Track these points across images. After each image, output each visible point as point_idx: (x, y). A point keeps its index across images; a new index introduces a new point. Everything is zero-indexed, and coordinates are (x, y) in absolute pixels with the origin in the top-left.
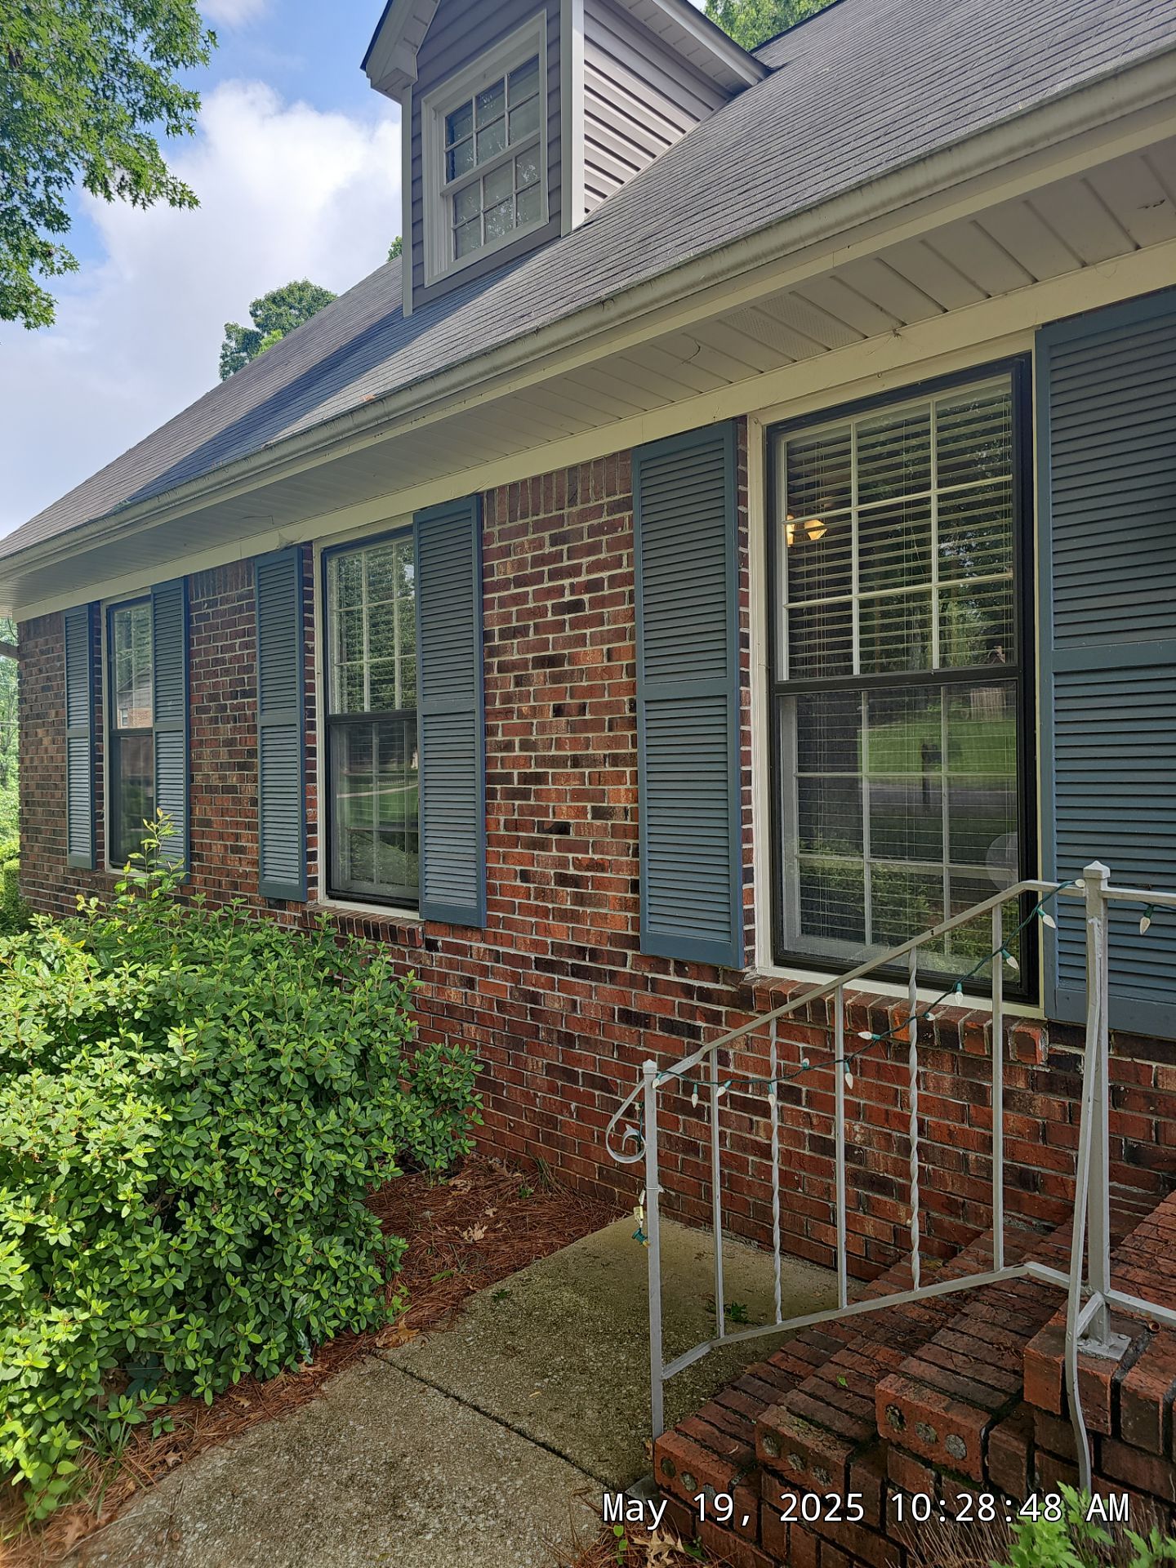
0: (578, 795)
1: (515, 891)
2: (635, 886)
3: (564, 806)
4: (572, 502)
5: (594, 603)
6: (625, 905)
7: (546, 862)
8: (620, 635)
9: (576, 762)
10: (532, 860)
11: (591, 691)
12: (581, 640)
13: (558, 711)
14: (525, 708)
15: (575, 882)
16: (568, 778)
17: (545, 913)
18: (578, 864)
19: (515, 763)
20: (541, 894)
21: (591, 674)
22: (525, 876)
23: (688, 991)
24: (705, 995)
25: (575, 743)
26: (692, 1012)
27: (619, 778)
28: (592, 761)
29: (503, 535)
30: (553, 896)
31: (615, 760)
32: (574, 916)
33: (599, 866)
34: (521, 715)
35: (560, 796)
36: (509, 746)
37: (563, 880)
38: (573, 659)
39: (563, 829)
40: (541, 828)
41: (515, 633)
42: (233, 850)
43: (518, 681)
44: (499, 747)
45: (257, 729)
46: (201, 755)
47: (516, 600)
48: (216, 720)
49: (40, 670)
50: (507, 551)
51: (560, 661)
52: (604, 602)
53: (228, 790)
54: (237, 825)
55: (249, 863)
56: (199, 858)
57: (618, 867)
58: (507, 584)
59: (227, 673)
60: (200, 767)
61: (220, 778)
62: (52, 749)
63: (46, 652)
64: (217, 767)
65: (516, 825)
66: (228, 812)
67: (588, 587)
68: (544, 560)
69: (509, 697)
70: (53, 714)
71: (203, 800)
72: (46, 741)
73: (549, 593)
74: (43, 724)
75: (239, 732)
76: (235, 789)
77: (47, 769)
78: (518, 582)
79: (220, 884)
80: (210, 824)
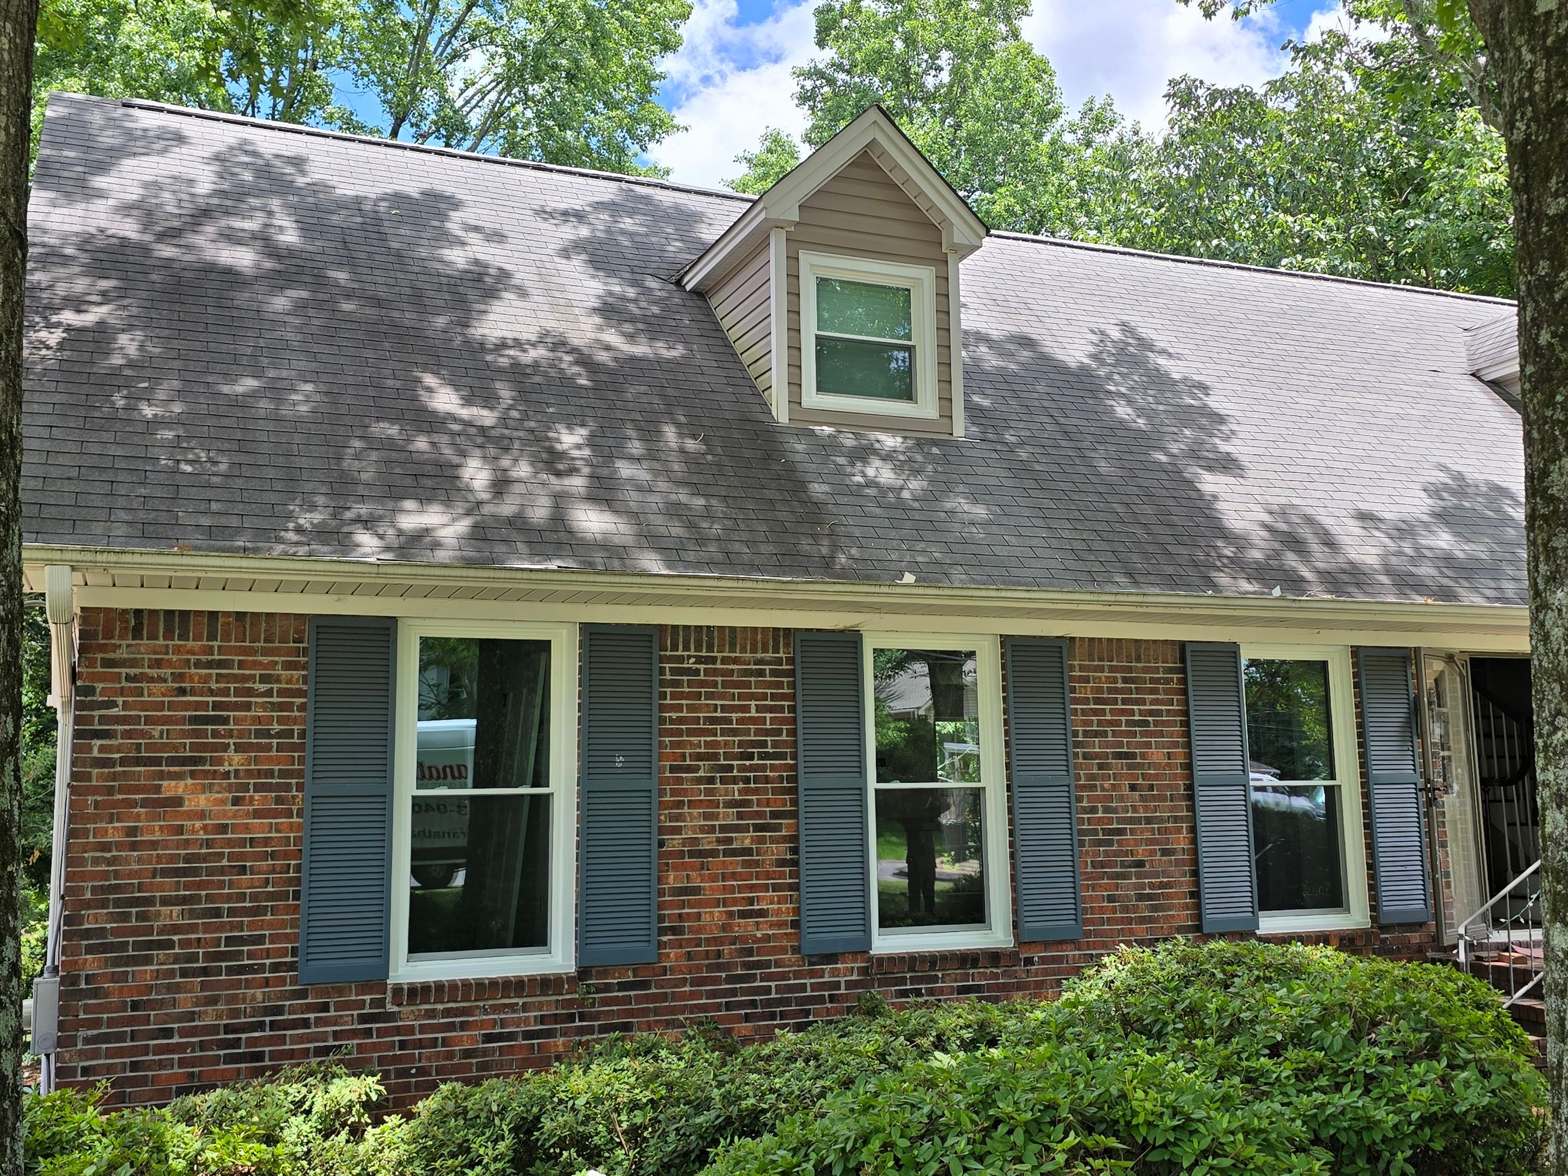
0: (1150, 842)
1: (1102, 910)
2: (1194, 895)
3: (1140, 849)
4: (1138, 659)
5: (1156, 724)
6: (1186, 907)
7: (1128, 887)
8: (1175, 744)
9: (1149, 820)
10: (1117, 887)
11: (1157, 777)
12: (1148, 745)
13: (1133, 788)
14: (1106, 785)
15: (1150, 897)
16: (1143, 831)
17: (1129, 921)
18: (1152, 886)
19: (1100, 821)
20: (1125, 909)
21: (1157, 766)
22: (1111, 899)
25: (1146, 809)
27: (1179, 831)
28: (1160, 820)
29: (1082, 668)
30: (1136, 909)
31: (1175, 819)
32: (1150, 920)
34: (1103, 789)
35: (1137, 843)
36: (1095, 810)
37: (1141, 897)
38: (1143, 756)
39: (1140, 864)
40: (1123, 864)
41: (1096, 734)
42: (743, 915)
43: (1100, 767)
44: (1085, 811)
45: (794, 791)
46: (679, 817)
47: (1095, 712)
48: (711, 780)
49: (182, 692)
50: (1086, 680)
51: (1133, 756)
52: (1163, 723)
53: (734, 853)
54: (752, 888)
55: (772, 925)
56: (674, 930)
57: (1180, 884)
58: (1086, 701)
59: (734, 732)
60: (678, 831)
61: (719, 841)
62: (230, 814)
63: (210, 665)
64: (712, 829)
65: (1102, 865)
66: (734, 876)
67: (1151, 713)
68: (1117, 691)
69: (1092, 777)
70: (234, 760)
71: (684, 867)
72: (202, 801)
73: (1123, 712)
74: (193, 775)
75: (756, 791)
76: (747, 851)
77: (209, 843)
78: (1098, 701)
79: (719, 954)
80: (696, 891)
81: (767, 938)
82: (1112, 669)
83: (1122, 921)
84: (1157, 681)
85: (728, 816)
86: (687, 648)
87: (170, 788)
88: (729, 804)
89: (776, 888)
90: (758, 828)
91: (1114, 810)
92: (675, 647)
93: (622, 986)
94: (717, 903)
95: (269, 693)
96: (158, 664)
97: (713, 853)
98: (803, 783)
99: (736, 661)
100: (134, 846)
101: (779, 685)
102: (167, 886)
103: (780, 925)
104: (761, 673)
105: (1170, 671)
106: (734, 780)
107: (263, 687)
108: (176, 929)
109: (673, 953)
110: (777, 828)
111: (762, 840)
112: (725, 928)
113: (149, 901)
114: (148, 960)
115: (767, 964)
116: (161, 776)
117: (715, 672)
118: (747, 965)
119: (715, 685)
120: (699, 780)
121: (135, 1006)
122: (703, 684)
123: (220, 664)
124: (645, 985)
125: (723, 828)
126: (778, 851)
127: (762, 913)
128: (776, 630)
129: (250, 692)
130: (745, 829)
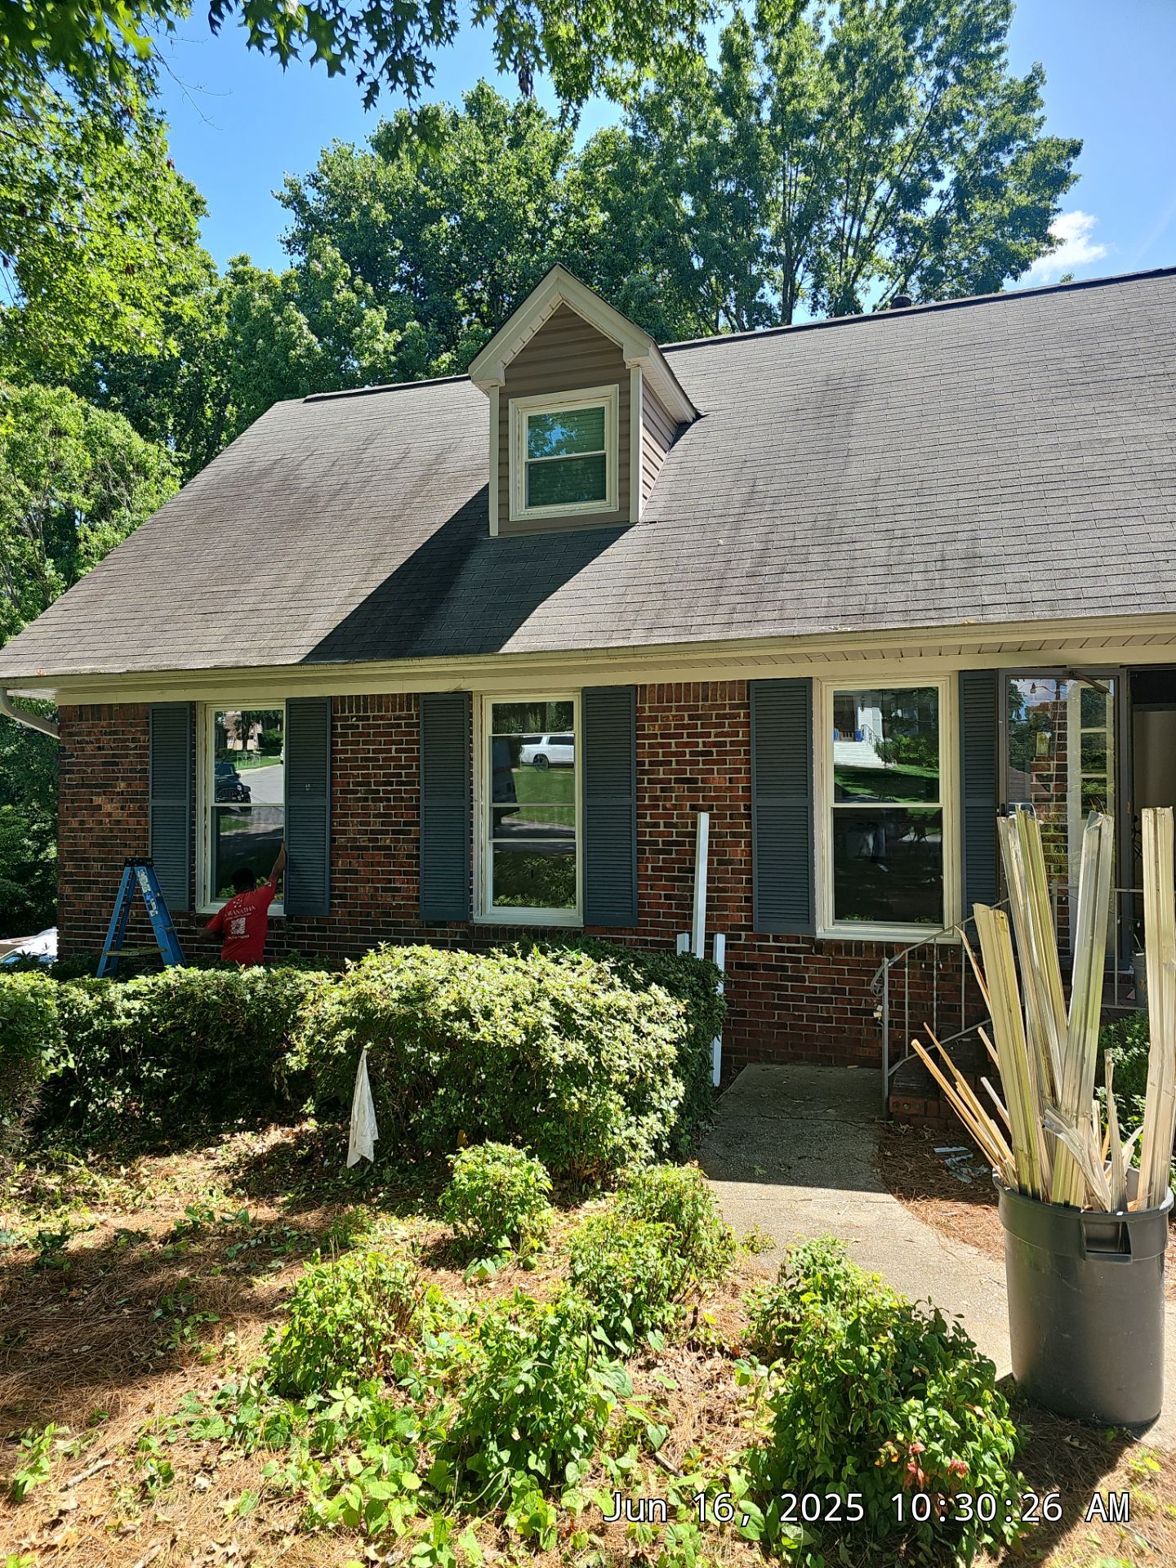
1: (659, 905)
2: (748, 899)
4: (705, 699)
5: (720, 753)
6: (740, 909)
7: (683, 888)
8: (738, 771)
11: (717, 798)
12: (711, 771)
13: (693, 808)
14: (668, 805)
17: (684, 916)
19: (661, 834)
20: (680, 906)
21: (716, 789)
22: (667, 897)
23: (782, 949)
24: (790, 950)
26: (784, 959)
27: (737, 844)
29: (652, 710)
31: (734, 835)
33: (724, 890)
34: (665, 808)
36: (657, 825)
38: (704, 781)
40: (680, 870)
41: (661, 764)
42: (384, 890)
43: (663, 790)
44: (648, 825)
45: (417, 808)
46: (346, 824)
47: (662, 746)
48: (366, 800)
49: (99, 748)
50: (655, 719)
51: (695, 781)
52: (726, 753)
53: (380, 848)
54: (390, 873)
55: (403, 898)
56: (341, 897)
57: (736, 890)
58: (655, 736)
59: (380, 767)
60: (344, 832)
61: (370, 840)
62: (119, 815)
63: (110, 733)
64: (366, 832)
65: (661, 869)
66: (379, 864)
67: (715, 744)
68: (684, 727)
69: (656, 798)
70: (122, 786)
71: (348, 856)
72: (108, 808)
73: (687, 745)
74: (105, 793)
75: (393, 808)
76: (388, 848)
77: (111, 830)
78: (663, 736)
79: (368, 915)
80: (356, 872)
81: (399, 906)
82: (678, 709)
83: (676, 916)
84: (724, 716)
85: (376, 824)
86: (351, 711)
87: (97, 800)
88: (376, 816)
89: (406, 873)
90: (394, 832)
91: (675, 826)
92: (343, 711)
93: (310, 929)
94: (368, 881)
95: (135, 748)
96: (89, 734)
97: (366, 848)
98: (422, 803)
99: (382, 718)
100: (82, 830)
101: (411, 734)
102: (94, 853)
103: (409, 898)
104: (399, 726)
105: (738, 706)
106: (381, 800)
107: (133, 745)
108: (100, 875)
109: (340, 910)
110: (409, 832)
111: (397, 841)
112: (373, 897)
113: (88, 860)
114: (89, 890)
115: (399, 924)
116: (92, 794)
117: (369, 726)
118: (385, 923)
119: (369, 735)
120: (358, 800)
121: (85, 913)
122: (361, 735)
123: (115, 733)
124: (324, 930)
125: (372, 832)
126: (406, 848)
127: (398, 890)
128: (409, 695)
129: (127, 748)
130: (385, 832)
